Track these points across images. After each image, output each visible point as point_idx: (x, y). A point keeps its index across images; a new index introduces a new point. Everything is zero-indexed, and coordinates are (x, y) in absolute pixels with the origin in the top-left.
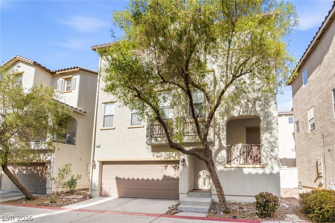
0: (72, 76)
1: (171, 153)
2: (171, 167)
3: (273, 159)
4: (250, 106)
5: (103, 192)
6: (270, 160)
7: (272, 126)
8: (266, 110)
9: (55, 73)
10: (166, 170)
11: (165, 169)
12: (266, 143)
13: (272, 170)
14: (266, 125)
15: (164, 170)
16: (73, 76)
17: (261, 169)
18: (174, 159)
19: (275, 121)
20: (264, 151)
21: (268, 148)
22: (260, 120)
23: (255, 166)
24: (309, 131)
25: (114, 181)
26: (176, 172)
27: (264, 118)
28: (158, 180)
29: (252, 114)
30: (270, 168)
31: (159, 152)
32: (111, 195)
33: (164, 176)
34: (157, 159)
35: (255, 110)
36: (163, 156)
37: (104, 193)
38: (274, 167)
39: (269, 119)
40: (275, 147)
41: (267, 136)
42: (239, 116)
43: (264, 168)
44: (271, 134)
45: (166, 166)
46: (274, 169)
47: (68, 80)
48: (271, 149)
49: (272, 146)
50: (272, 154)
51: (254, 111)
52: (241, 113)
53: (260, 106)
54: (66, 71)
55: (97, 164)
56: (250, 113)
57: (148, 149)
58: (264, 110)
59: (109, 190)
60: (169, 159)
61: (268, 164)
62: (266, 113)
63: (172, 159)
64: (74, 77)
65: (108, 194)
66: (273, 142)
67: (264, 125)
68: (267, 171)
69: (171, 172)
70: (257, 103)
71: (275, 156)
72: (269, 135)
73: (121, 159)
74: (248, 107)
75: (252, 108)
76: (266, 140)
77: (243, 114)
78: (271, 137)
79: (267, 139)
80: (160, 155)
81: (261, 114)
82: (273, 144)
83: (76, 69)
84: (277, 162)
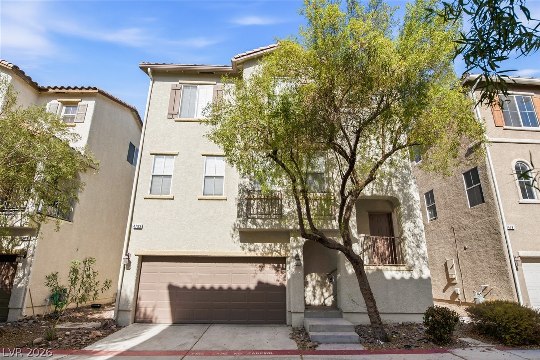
0: (80, 100)
1: (273, 245)
2: (270, 267)
3: (421, 259)
4: (385, 183)
5: (140, 314)
6: (417, 259)
7: (415, 212)
8: (405, 191)
9: (47, 90)
10: (263, 272)
11: (261, 271)
12: (410, 235)
13: (421, 274)
14: (407, 211)
15: (259, 272)
16: (82, 100)
17: (407, 272)
18: (279, 255)
19: (417, 206)
20: (408, 247)
21: (413, 242)
22: (399, 204)
23: (399, 268)
24: (429, 222)
25: (165, 294)
26: (278, 276)
27: (403, 202)
28: (248, 289)
29: (389, 195)
30: (419, 271)
31: (253, 243)
32: (156, 319)
33: (260, 283)
34: (249, 254)
35: (392, 190)
36: (260, 249)
37: (142, 316)
38: (423, 270)
39: (410, 203)
40: (421, 242)
41: (410, 226)
42: (373, 196)
43: (411, 272)
44: (414, 223)
45: (263, 267)
46: (423, 273)
47: (68, 106)
48: (416, 244)
49: (418, 240)
50: (418, 251)
51: (390, 191)
52: (375, 192)
53: (397, 185)
54: (70, 91)
55: (135, 261)
56: (386, 193)
57: (234, 236)
58: (403, 190)
59: (153, 310)
60: (270, 255)
61: (415, 265)
62: (405, 194)
63: (275, 254)
64: (84, 102)
65: (151, 318)
66: (418, 234)
67: (404, 210)
68: (416, 276)
69: (270, 276)
70: (393, 181)
71: (423, 254)
72: (412, 225)
73: (184, 252)
74: (383, 185)
75: (387, 187)
76: (409, 231)
77: (378, 194)
78: (415, 227)
79: (411, 230)
80: (254, 248)
81: (400, 196)
82: (418, 237)
83: (90, 91)
84: (426, 263)
